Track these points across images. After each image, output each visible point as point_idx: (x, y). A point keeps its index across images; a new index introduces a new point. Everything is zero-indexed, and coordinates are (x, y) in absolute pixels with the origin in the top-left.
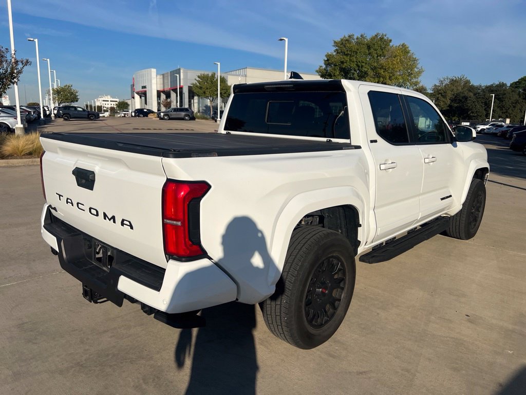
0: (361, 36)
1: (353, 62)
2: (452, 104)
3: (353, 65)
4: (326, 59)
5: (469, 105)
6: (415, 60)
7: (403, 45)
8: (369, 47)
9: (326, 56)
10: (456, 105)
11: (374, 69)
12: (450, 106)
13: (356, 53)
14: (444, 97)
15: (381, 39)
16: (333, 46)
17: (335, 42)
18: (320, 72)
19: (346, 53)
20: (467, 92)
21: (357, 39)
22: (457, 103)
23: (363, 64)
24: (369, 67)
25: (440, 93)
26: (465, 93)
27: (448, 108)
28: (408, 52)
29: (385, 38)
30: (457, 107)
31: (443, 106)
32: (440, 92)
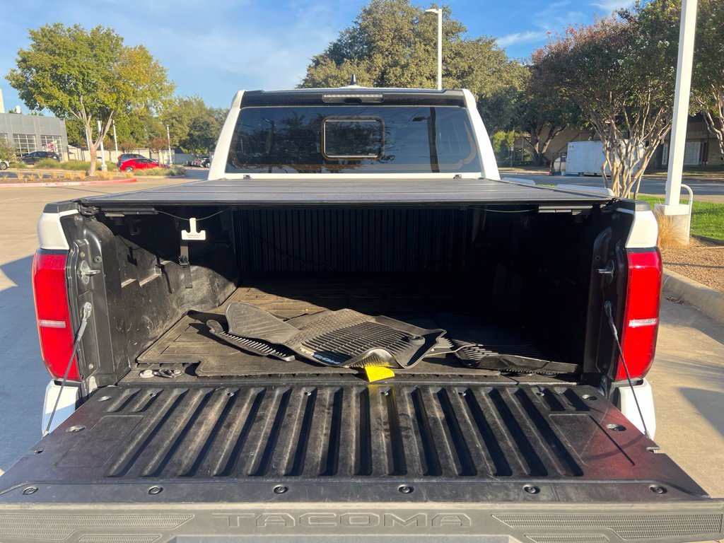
0: (75, 27)
1: (74, 67)
2: (192, 132)
3: (75, 72)
4: (20, 59)
5: (214, 133)
6: (162, 71)
7: (141, 48)
8: (92, 47)
9: (19, 53)
10: (197, 133)
11: (106, 79)
12: (190, 135)
13: (75, 53)
14: (180, 122)
15: (108, 35)
16: (29, 38)
17: (32, 33)
18: (14, 79)
19: (57, 52)
20: (207, 116)
21: (69, 31)
22: (198, 131)
23: (90, 71)
24: (99, 76)
25: (173, 118)
26: (205, 118)
27: (188, 137)
28: (150, 59)
29: (114, 34)
30: (199, 137)
31: (181, 135)
32: (174, 116)
